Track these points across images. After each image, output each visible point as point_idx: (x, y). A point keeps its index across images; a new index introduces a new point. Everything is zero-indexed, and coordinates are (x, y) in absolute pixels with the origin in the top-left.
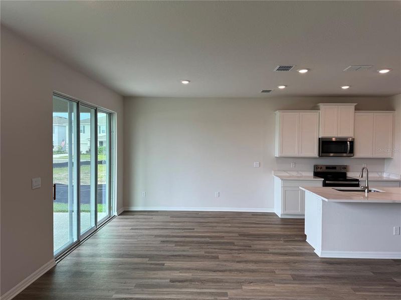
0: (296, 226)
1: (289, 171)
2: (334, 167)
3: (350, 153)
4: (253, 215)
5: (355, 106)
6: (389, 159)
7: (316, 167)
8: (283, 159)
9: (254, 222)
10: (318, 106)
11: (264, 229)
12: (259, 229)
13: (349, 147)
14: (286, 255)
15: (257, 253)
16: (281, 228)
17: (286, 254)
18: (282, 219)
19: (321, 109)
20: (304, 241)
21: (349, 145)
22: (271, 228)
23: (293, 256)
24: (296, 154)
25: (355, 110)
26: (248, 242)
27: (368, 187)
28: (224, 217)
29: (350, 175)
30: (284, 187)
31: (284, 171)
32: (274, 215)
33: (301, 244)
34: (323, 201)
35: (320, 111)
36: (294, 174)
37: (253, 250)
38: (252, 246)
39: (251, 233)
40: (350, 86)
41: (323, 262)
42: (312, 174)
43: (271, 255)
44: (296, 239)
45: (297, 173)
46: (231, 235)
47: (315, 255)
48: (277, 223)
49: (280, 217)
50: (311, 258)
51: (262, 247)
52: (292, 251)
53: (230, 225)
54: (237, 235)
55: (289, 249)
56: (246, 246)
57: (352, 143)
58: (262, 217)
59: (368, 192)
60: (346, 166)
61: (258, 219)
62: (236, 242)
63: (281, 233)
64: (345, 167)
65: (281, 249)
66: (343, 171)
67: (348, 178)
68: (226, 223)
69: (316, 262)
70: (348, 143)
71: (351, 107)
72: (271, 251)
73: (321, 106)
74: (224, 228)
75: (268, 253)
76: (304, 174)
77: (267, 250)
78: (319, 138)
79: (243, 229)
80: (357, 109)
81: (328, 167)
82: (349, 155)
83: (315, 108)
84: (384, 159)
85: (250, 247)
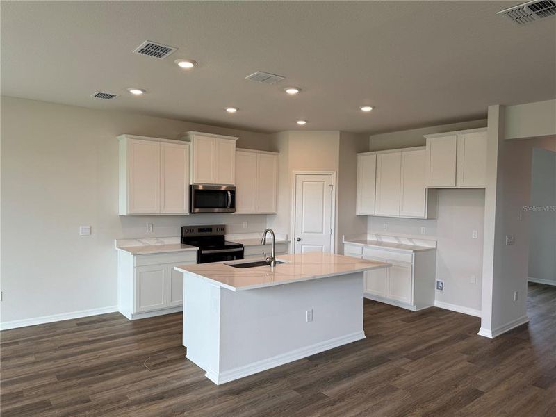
0: (161, 332)
1: (142, 238)
2: (209, 229)
3: (230, 208)
4: (78, 324)
5: (237, 141)
6: (273, 214)
7: (185, 230)
8: (133, 219)
9: (86, 339)
10: (187, 135)
11: (107, 352)
12: (99, 353)
13: (230, 199)
14: (162, 398)
15: (106, 412)
16: (138, 341)
17: (160, 397)
18: (136, 323)
19: (192, 140)
20: (183, 358)
21: (229, 196)
22: (118, 345)
23: (174, 396)
24: (156, 210)
25: (237, 147)
26: (81, 389)
27: (274, 258)
28: (17, 343)
29: (230, 238)
30: (137, 267)
31: (136, 239)
32: (117, 316)
33: (178, 366)
34: (222, 289)
35: (191, 144)
36: (152, 242)
37: (95, 407)
38: (90, 397)
39: (84, 365)
40: (238, 109)
41: (225, 394)
42: (178, 241)
43: (134, 408)
44: (169, 357)
45: (156, 241)
46: (39, 382)
47: (208, 382)
48: (127, 332)
49: (130, 318)
50: (205, 393)
51: (111, 394)
52: (171, 387)
53: (32, 359)
54: (53, 379)
55: (164, 383)
56: (77, 403)
57: (233, 193)
58: (97, 325)
59: (274, 266)
60: (225, 226)
61: (90, 332)
62: (54, 399)
63: (141, 351)
64: (223, 228)
65: (150, 387)
66: (220, 233)
67: (226, 244)
68: (24, 356)
69: (213, 397)
70: (229, 193)
71: (231, 142)
72: (132, 398)
73: (193, 135)
74: (20, 370)
75: (128, 405)
76: (167, 241)
77: (124, 397)
78: (191, 186)
79: (63, 362)
80: (238, 145)
81: (201, 229)
82: (230, 210)
83: (182, 137)
84: (265, 215)
85: (88, 401)
